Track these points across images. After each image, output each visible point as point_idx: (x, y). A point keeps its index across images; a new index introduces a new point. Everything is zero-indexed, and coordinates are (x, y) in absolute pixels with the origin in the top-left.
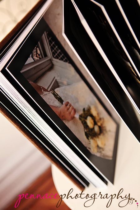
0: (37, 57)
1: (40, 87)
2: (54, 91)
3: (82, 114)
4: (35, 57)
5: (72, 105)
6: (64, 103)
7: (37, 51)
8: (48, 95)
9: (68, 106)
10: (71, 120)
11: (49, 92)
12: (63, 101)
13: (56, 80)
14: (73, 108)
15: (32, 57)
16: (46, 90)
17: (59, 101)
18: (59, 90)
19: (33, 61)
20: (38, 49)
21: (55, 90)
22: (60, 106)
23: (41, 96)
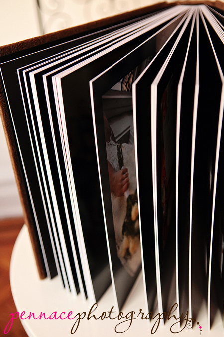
0: (126, 86)
1: (111, 130)
2: (121, 145)
3: (132, 195)
4: (124, 86)
5: (129, 176)
6: (122, 168)
7: (129, 79)
8: (113, 146)
9: (125, 175)
10: (118, 196)
11: (116, 143)
12: (123, 165)
13: (130, 130)
14: (128, 181)
15: (122, 84)
16: (114, 139)
17: (119, 161)
18: (126, 146)
19: (120, 90)
20: (132, 76)
21: (123, 144)
22: (117, 170)
23: (106, 144)
